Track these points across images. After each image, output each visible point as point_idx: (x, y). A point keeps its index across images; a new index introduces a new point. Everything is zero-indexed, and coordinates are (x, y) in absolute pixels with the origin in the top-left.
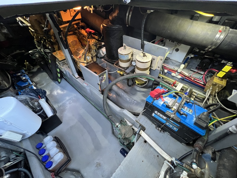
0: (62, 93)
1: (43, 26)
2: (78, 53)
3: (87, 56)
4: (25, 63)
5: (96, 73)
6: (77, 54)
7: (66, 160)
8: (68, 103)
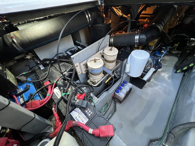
4: (175, 45)
7: (121, 100)
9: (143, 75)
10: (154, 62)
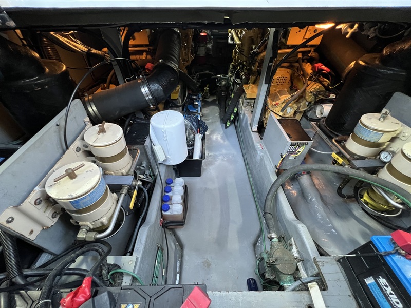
0: (222, 141)
1: (254, 47)
2: (278, 97)
3: (290, 106)
4: (205, 88)
5: (290, 137)
6: (275, 97)
7: (180, 219)
8: (220, 157)
9: (191, 153)
10: (195, 124)
